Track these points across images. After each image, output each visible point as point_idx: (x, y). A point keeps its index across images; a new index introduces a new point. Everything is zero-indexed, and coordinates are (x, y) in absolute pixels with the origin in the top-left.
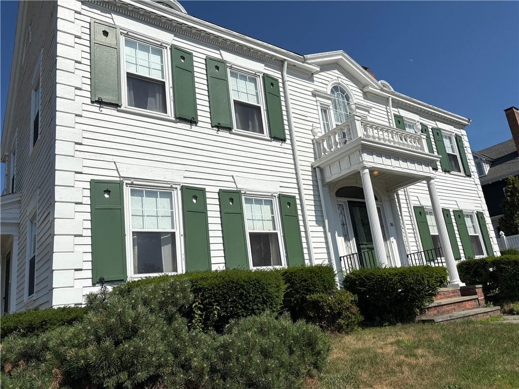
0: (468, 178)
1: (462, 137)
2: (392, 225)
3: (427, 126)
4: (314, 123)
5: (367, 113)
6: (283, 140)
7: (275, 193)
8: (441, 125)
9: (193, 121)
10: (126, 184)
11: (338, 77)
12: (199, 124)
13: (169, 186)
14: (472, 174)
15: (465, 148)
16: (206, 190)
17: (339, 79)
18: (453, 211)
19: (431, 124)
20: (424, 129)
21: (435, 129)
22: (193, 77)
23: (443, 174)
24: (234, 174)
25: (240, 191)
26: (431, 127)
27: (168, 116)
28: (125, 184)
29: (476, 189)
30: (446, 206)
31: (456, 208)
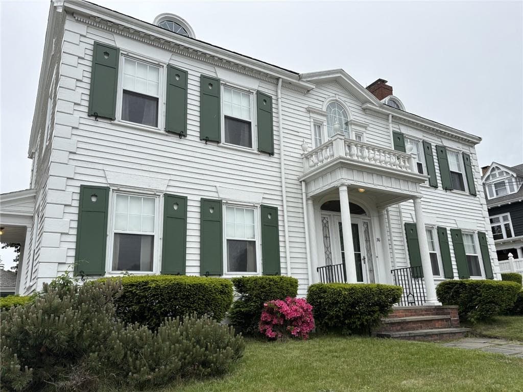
0: (472, 198)
1: (471, 155)
2: (378, 240)
3: (430, 144)
4: (304, 139)
5: (364, 130)
6: (271, 154)
7: (257, 204)
8: (447, 143)
9: (182, 134)
10: (113, 190)
11: (336, 94)
12: (188, 137)
13: (153, 193)
14: (477, 193)
15: (472, 167)
16: (188, 198)
17: (337, 96)
18: (451, 230)
19: (434, 141)
20: (427, 146)
21: (439, 146)
22: (186, 93)
23: (444, 192)
24: (217, 185)
25: (221, 200)
26: (435, 145)
27: (159, 130)
28: (111, 190)
29: (481, 209)
30: (442, 225)
31: (454, 227)
